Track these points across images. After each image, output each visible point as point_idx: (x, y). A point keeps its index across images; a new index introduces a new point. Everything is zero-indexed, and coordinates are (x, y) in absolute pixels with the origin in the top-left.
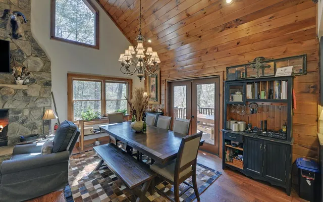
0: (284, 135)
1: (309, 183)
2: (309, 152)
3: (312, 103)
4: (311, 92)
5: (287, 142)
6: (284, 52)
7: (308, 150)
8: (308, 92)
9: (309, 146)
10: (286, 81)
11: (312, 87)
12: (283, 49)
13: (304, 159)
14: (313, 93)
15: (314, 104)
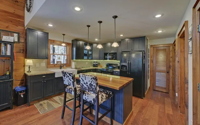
0: (8, 76)
1: (22, 96)
2: (21, 82)
3: (22, 58)
4: (22, 52)
5: (10, 80)
6: (7, 27)
7: (20, 81)
8: (20, 52)
9: (20, 79)
10: (10, 44)
11: (22, 50)
12: (6, 25)
13: (18, 87)
14: (23, 53)
15: (23, 58)
